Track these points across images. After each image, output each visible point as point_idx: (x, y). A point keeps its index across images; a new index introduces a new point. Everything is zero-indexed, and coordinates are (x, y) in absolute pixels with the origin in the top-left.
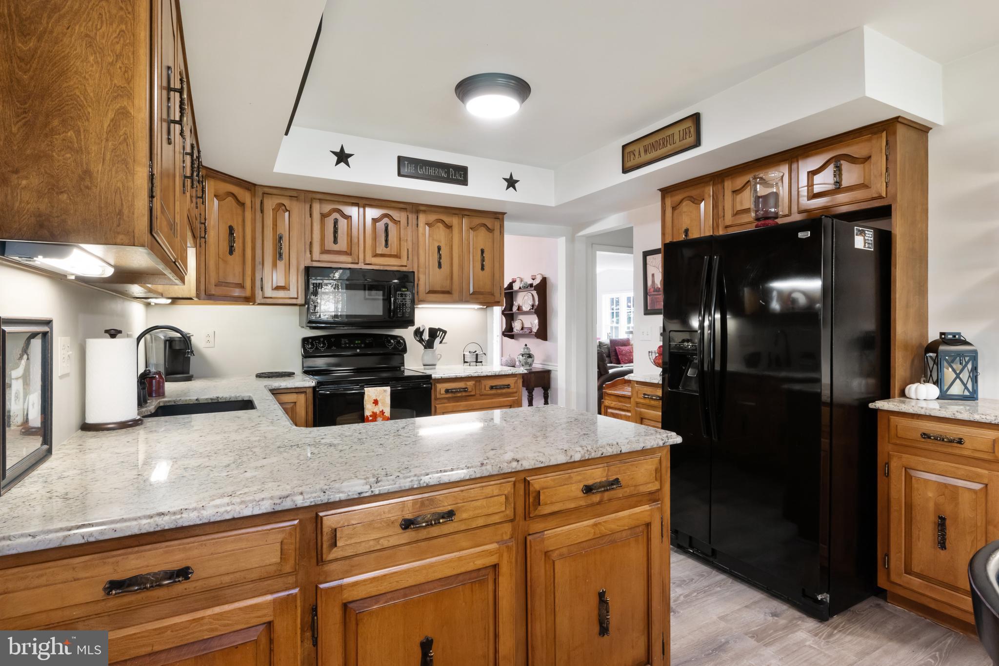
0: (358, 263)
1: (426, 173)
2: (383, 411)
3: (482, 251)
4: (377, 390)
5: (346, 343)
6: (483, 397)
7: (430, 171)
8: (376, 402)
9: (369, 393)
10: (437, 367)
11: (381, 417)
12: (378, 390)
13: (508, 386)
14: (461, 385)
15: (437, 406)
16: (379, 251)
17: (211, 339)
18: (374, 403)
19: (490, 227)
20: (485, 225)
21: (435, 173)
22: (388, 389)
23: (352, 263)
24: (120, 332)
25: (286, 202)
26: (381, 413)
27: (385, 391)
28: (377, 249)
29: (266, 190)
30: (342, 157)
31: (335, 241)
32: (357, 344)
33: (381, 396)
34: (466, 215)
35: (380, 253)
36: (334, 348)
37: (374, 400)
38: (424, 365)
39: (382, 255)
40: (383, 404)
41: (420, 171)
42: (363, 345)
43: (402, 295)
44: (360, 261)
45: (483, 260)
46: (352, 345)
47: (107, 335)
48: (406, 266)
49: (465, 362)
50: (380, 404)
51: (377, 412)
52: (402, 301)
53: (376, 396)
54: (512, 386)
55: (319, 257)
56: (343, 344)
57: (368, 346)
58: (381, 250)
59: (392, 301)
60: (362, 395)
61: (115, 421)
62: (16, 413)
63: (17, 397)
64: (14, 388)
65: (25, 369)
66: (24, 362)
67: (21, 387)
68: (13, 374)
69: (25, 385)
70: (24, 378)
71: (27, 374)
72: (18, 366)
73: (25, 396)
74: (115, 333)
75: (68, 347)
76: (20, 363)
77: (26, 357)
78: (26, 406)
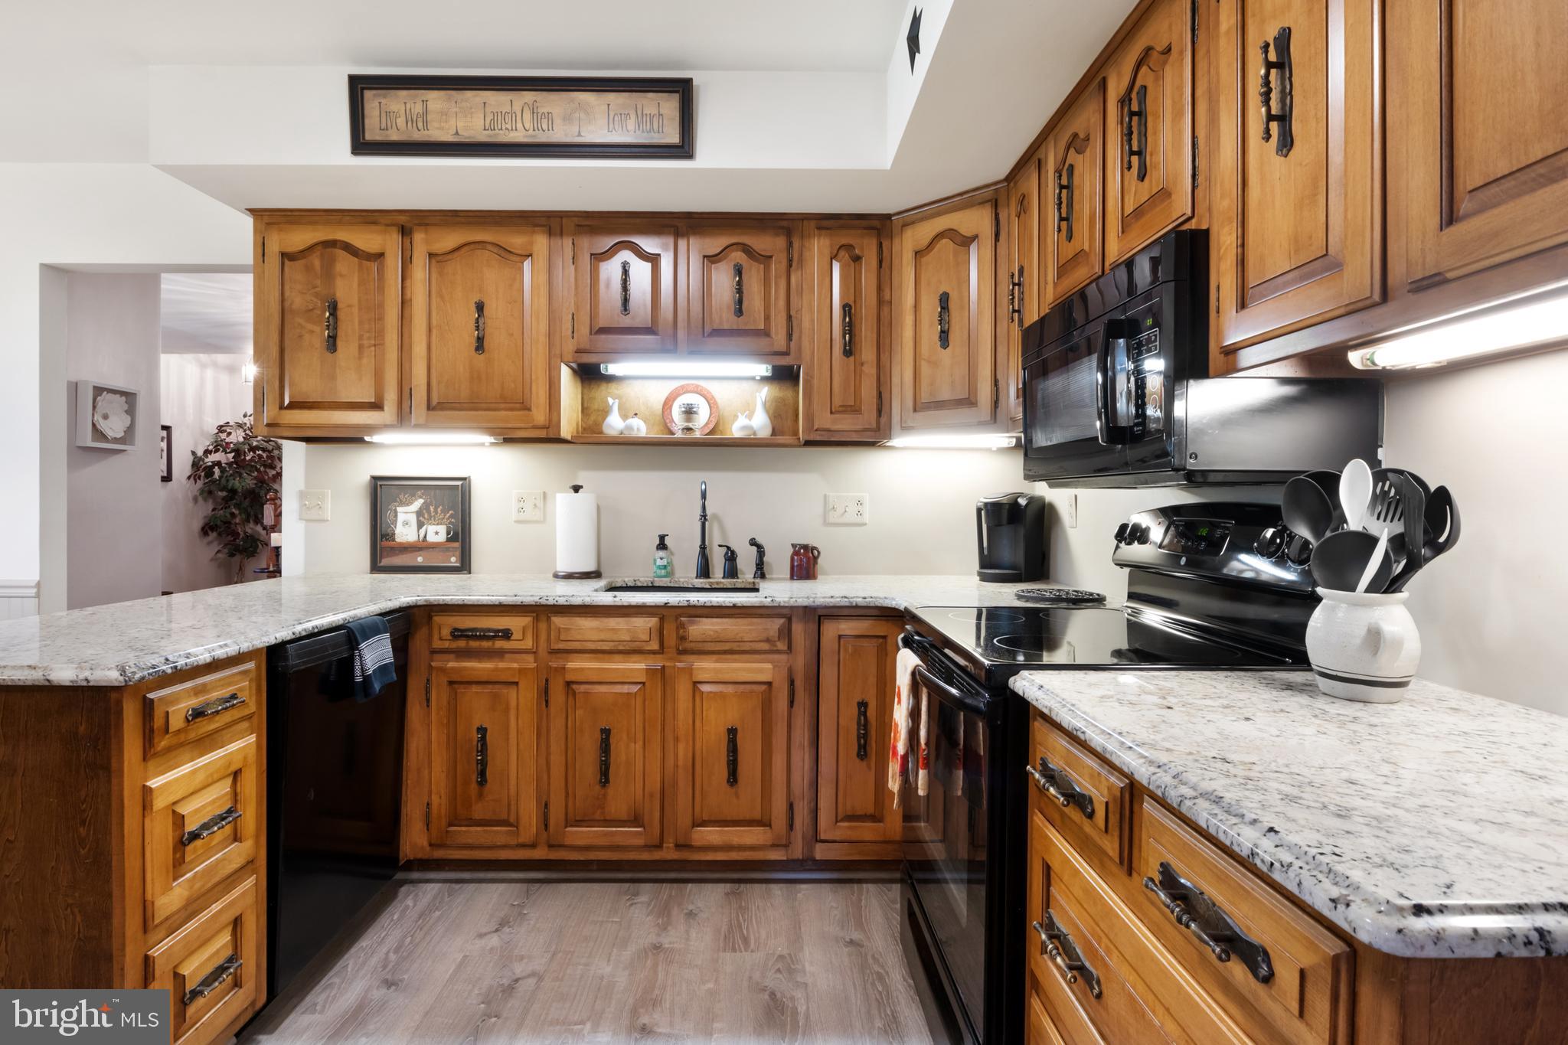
24: (581, 487)
29: (1017, 178)
30: (915, 38)
47: (570, 490)
62: (405, 533)
63: (407, 524)
64: (401, 518)
65: (420, 508)
66: (418, 503)
67: (413, 519)
68: (399, 509)
69: (421, 518)
70: (419, 513)
71: (424, 511)
72: (408, 505)
73: (420, 525)
74: (577, 489)
75: (535, 499)
76: (412, 503)
77: (421, 501)
78: (422, 532)
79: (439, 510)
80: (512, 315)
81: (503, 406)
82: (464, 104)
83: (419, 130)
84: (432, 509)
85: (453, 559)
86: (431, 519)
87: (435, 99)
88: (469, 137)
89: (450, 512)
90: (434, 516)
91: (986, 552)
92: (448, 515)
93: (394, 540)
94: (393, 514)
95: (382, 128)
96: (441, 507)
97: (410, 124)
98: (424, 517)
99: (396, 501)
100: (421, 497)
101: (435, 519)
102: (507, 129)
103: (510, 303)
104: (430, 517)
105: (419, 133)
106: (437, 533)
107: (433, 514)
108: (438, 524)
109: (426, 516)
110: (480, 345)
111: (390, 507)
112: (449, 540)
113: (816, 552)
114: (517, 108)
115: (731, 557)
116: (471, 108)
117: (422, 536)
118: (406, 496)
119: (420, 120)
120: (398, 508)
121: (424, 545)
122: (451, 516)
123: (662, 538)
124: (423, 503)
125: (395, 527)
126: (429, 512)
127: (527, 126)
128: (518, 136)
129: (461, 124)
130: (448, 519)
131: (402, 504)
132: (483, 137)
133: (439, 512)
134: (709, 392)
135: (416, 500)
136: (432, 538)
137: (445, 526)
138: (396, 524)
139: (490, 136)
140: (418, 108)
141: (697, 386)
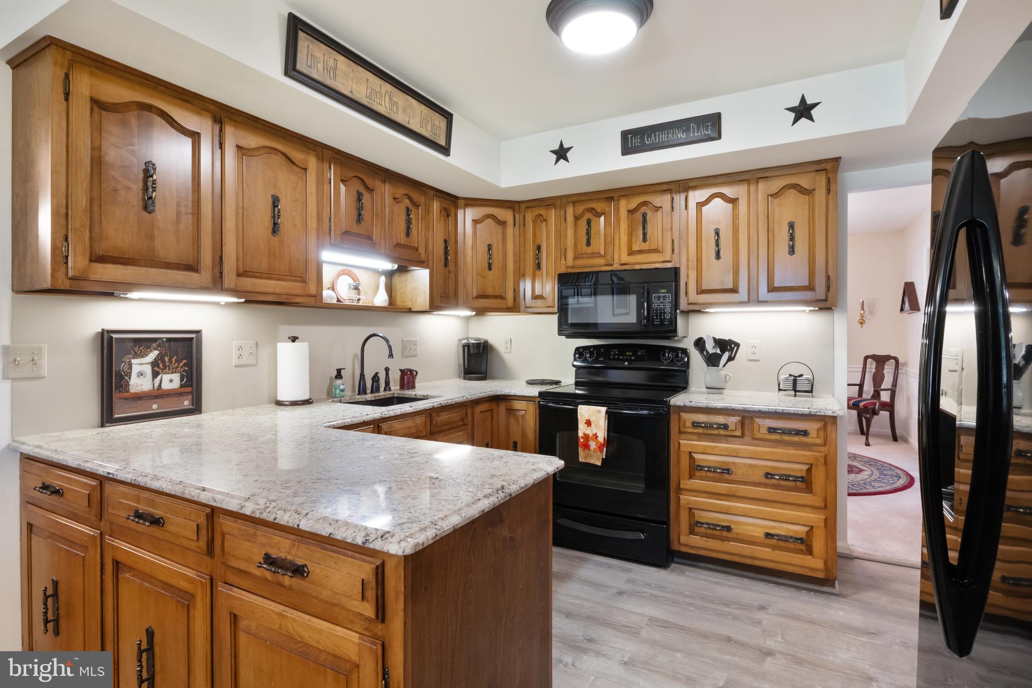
0: (611, 265)
1: (656, 140)
2: (596, 434)
3: (791, 226)
4: (590, 409)
5: (615, 355)
6: (756, 442)
7: (661, 136)
8: (588, 423)
9: (582, 412)
10: (725, 391)
11: (594, 441)
12: (592, 409)
13: (805, 433)
14: (721, 419)
15: (682, 442)
16: (636, 248)
17: (509, 345)
18: (586, 423)
19: (806, 186)
20: (796, 187)
21: (668, 137)
22: (603, 409)
23: (606, 265)
24: (297, 338)
25: (542, 211)
26: (595, 436)
27: (599, 412)
28: (634, 245)
29: (528, 204)
30: (561, 153)
31: (588, 244)
32: (627, 356)
33: (594, 417)
34: (761, 178)
35: (637, 250)
36: (601, 359)
37: (587, 420)
38: (707, 388)
39: (640, 252)
40: (597, 426)
41: (648, 141)
42: (633, 358)
43: (659, 298)
44: (615, 262)
45: (792, 238)
46: (621, 357)
47: (290, 340)
48: (669, 261)
49: (780, 390)
50: (593, 425)
51: (590, 434)
52: (660, 306)
53: (589, 416)
54: (813, 433)
55: (573, 263)
56: (612, 355)
57: (640, 359)
58: (638, 245)
59: (646, 305)
60: (575, 412)
61: (289, 400)
62: (139, 384)
63: (142, 375)
64: (135, 369)
65: (155, 359)
66: (153, 355)
67: (148, 370)
68: (134, 361)
69: (156, 368)
70: (154, 364)
71: (159, 362)
72: (143, 357)
73: (155, 374)
74: (294, 339)
75: (251, 347)
76: (147, 355)
77: (156, 352)
78: (157, 381)
79: (173, 360)
80: (296, 211)
81: (290, 278)
82: (357, 74)
83: (331, 79)
84: (167, 359)
85: (186, 403)
86: (165, 369)
87: (343, 63)
88: (357, 98)
89: (184, 361)
90: (169, 365)
91: (466, 367)
92: (182, 364)
93: (128, 391)
94: (127, 366)
95: (308, 65)
96: (175, 357)
97: (325, 71)
98: (158, 367)
99: (130, 353)
100: (156, 349)
101: (169, 368)
102: (377, 102)
103: (295, 202)
104: (165, 367)
105: (331, 80)
106: (171, 381)
107: (167, 364)
108: (172, 373)
109: (161, 366)
110: (275, 228)
111: (123, 360)
112: (182, 386)
113: (415, 373)
114: (383, 92)
115: (376, 378)
116: (360, 79)
117: (157, 384)
118: (141, 348)
119: (332, 71)
120: (132, 360)
121: (159, 392)
122: (185, 365)
123: (339, 371)
124: (159, 354)
125: (130, 379)
126: (164, 362)
127: (387, 105)
128: (381, 109)
129: (354, 87)
130: (181, 368)
131: (137, 356)
132: (365, 101)
133: (174, 362)
134: (356, 276)
135: (151, 351)
136: (166, 386)
137: (179, 374)
138: (130, 376)
139: (369, 103)
140: (331, 63)
141: (350, 271)
